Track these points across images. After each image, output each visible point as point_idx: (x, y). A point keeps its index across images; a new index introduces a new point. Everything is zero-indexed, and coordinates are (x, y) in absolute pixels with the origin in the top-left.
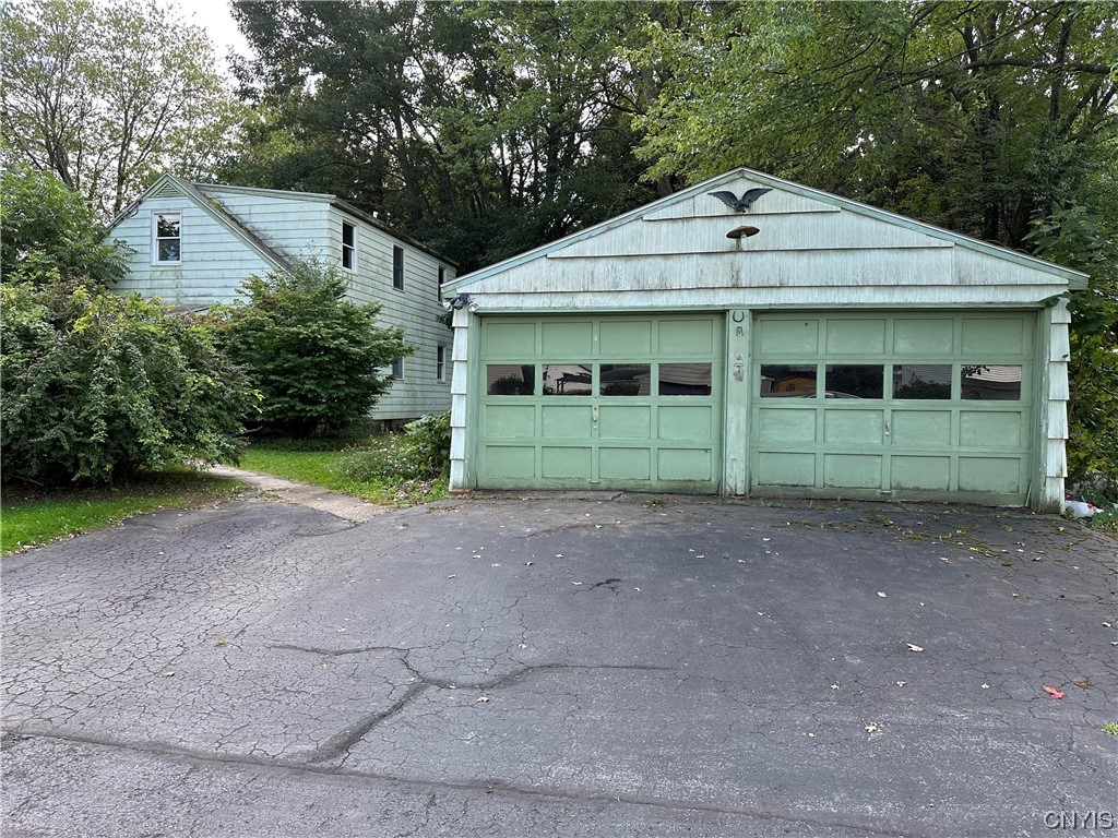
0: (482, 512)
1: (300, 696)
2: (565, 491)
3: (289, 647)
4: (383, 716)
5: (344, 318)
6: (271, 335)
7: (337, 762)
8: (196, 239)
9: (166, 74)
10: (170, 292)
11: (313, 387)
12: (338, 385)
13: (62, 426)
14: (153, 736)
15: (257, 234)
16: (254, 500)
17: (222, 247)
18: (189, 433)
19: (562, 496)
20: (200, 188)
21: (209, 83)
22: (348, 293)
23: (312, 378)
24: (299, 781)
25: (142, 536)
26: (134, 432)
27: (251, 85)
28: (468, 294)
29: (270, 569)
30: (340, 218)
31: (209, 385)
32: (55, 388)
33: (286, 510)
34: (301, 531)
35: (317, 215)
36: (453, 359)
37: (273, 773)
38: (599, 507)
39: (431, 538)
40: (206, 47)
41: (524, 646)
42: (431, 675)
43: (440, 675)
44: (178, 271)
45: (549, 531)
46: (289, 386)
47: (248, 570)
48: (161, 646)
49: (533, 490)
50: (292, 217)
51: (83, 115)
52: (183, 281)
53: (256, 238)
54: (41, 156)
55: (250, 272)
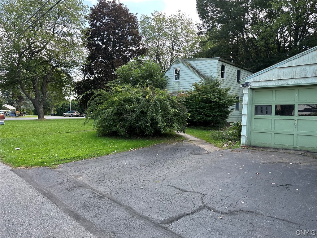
0: (249, 154)
1: (168, 202)
2: (283, 149)
3: (173, 186)
4: (187, 215)
5: (218, 92)
6: (198, 98)
7: (167, 226)
8: (183, 74)
9: (182, 32)
10: (177, 88)
11: (208, 112)
12: (215, 112)
13: (143, 121)
14: (129, 204)
15: (198, 71)
16: (186, 143)
17: (189, 75)
18: (171, 124)
19: (281, 151)
20: (185, 60)
21: (192, 32)
22: (221, 85)
23: (209, 110)
24: (155, 228)
25: (156, 150)
26: (157, 123)
27: (201, 31)
28: (248, 82)
29: (180, 163)
30: (221, 64)
31: (176, 112)
32: (142, 112)
33: (192, 146)
34: (193, 153)
35: (214, 64)
36: (243, 103)
37: (150, 224)
38: (294, 156)
39: (228, 160)
40: (192, 23)
41: (243, 202)
42: (208, 205)
43: (210, 205)
44: (179, 82)
45: (270, 163)
46: (202, 112)
47: (175, 162)
48: (145, 180)
49: (270, 148)
50: (207, 65)
51: (163, 46)
52: (180, 85)
53: (198, 72)
54: (155, 58)
55: (194, 81)
